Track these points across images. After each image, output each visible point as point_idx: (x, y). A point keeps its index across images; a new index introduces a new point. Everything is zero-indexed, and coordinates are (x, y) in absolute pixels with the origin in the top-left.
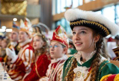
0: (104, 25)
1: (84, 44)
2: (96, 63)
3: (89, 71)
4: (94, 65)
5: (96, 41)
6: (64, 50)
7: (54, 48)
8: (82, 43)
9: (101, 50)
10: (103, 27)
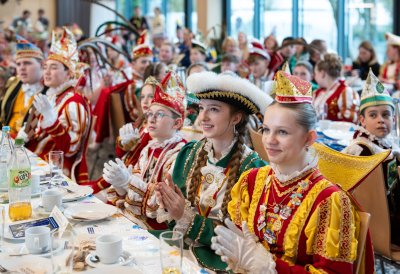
0: (248, 99)
1: (215, 128)
2: (237, 160)
3: (225, 173)
4: (233, 163)
5: (236, 123)
6: (176, 124)
7: (155, 117)
8: (213, 126)
9: (244, 138)
10: (246, 102)
